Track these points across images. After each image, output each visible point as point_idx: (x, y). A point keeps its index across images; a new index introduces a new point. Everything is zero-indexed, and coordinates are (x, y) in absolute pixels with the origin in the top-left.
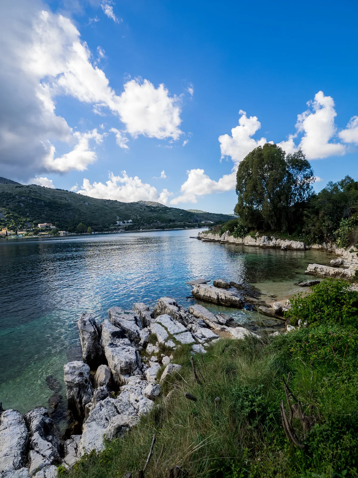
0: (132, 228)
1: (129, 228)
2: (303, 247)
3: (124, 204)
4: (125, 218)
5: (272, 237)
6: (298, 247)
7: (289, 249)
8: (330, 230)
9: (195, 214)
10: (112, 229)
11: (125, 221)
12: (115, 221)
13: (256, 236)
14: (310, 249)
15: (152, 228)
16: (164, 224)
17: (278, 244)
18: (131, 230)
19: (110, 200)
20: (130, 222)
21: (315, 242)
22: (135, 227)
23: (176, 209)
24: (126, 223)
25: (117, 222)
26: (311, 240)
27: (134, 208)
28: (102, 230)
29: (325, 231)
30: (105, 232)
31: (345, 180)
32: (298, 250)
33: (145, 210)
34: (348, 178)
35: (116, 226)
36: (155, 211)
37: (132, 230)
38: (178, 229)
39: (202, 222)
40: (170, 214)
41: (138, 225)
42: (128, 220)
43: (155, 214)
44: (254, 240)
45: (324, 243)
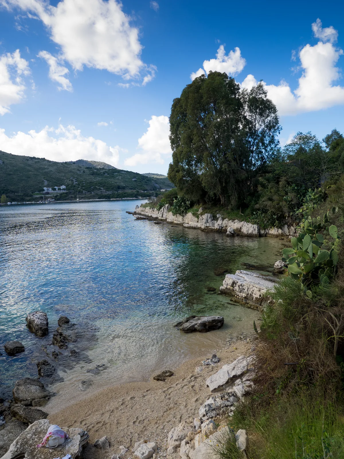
0: (65, 196)
1: (61, 197)
2: (256, 231)
3: (55, 164)
4: (55, 182)
5: (218, 216)
6: (250, 232)
7: (238, 235)
8: (292, 208)
9: (153, 180)
10: (36, 198)
11: (56, 187)
12: (40, 187)
13: (199, 213)
14: (266, 235)
15: (93, 197)
16: (109, 193)
17: (225, 225)
18: (63, 200)
19: (34, 158)
20: (63, 189)
21: (273, 225)
22: (70, 196)
23: (127, 171)
24: (57, 190)
25: (45, 188)
26: (268, 222)
27: (70, 169)
28: (23, 200)
29: (285, 209)
30: (27, 203)
31: (332, 135)
32: (250, 236)
33: (84, 172)
34: (335, 132)
35: (43, 194)
36: (99, 175)
37: (66, 200)
38: (129, 198)
39: (162, 190)
40: (118, 179)
41: (74, 194)
42: (59, 186)
43: (98, 179)
44: (196, 219)
45: (286, 226)
